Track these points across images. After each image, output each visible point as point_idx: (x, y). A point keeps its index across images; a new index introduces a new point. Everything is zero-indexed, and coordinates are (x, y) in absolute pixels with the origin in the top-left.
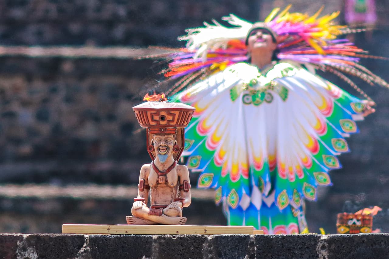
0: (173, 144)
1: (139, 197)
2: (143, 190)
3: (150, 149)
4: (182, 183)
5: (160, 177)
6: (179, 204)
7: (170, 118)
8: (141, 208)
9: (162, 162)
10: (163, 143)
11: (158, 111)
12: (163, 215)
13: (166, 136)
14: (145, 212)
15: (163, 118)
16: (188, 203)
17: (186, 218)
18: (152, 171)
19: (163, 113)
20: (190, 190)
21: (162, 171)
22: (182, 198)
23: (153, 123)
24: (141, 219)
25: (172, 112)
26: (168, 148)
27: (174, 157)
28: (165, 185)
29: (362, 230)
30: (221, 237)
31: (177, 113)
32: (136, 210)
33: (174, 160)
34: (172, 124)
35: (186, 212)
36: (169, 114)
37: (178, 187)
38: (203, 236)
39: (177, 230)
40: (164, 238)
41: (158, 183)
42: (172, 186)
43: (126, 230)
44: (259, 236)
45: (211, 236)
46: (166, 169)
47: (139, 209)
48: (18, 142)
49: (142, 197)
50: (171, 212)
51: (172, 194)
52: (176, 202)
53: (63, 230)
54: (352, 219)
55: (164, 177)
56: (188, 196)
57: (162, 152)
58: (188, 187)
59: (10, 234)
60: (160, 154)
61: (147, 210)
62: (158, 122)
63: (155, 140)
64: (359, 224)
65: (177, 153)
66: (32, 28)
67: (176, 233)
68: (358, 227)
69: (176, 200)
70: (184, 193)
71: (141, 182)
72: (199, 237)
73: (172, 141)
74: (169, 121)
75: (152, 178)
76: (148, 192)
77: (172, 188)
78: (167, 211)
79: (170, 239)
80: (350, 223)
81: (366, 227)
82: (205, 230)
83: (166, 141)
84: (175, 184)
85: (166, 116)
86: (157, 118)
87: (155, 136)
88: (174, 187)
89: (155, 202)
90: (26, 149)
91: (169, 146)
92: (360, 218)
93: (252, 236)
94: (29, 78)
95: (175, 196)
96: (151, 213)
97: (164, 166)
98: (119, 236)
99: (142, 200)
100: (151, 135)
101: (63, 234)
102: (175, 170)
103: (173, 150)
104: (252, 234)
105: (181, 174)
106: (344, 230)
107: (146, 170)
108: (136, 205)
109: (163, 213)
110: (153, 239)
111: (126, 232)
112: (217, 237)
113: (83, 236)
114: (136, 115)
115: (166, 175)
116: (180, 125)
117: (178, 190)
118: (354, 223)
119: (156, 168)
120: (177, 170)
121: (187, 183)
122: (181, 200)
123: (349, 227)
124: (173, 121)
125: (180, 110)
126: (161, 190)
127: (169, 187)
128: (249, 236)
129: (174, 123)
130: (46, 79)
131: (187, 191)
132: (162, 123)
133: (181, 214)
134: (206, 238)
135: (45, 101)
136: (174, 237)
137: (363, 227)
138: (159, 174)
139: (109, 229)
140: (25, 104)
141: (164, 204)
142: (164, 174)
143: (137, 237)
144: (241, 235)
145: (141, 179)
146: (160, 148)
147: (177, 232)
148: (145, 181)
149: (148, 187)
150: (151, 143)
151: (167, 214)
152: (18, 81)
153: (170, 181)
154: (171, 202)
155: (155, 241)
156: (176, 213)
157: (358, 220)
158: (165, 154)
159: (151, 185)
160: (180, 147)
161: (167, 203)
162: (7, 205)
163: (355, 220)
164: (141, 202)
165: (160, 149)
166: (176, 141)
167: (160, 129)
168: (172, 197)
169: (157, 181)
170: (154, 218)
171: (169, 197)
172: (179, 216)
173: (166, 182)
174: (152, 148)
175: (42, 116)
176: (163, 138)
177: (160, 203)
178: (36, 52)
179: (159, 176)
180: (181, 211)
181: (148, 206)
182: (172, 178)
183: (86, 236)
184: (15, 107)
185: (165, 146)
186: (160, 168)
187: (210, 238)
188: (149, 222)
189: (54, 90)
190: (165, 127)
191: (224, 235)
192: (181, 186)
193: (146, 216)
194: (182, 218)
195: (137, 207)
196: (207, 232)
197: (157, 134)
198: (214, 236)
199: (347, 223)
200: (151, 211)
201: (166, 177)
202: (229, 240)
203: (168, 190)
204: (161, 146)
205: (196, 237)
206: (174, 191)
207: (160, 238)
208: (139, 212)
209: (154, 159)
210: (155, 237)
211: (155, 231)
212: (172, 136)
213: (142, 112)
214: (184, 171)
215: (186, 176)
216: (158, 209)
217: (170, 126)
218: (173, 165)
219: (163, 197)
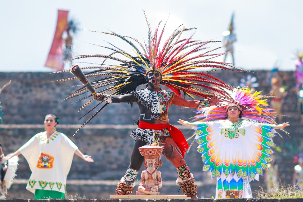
0: (154, 163)
1: (141, 184)
2: (143, 181)
3: (145, 164)
4: (158, 178)
5: (149, 176)
6: (157, 186)
7: (154, 152)
9: (150, 170)
10: (150, 162)
11: (149, 149)
13: (152, 159)
14: (143, 190)
15: (150, 152)
17: (160, 192)
18: (146, 173)
19: (150, 150)
20: (161, 181)
21: (150, 173)
22: (158, 184)
23: (147, 154)
24: (142, 193)
25: (154, 150)
26: (152, 164)
27: (155, 168)
29: (235, 197)
30: (174, 200)
31: (156, 150)
32: (140, 189)
33: (155, 169)
34: (154, 154)
35: (160, 190)
36: (153, 150)
37: (157, 179)
38: (166, 199)
40: (151, 200)
41: (148, 178)
42: (154, 179)
43: (136, 197)
44: (188, 200)
45: (170, 199)
46: (152, 172)
47: (141, 188)
48: (111, 163)
49: (142, 184)
50: (154, 190)
51: (154, 182)
52: (156, 186)
53: (111, 197)
54: (231, 193)
55: (151, 176)
56: (160, 183)
57: (150, 166)
58: (160, 180)
59: (89, 199)
61: (144, 189)
62: (149, 153)
64: (234, 195)
66: (117, 118)
68: (234, 196)
69: (156, 185)
70: (159, 182)
71: (142, 178)
72: (165, 200)
73: (154, 161)
74: (153, 153)
75: (146, 176)
76: (145, 182)
77: (154, 180)
78: (152, 189)
79: (153, 201)
80: (231, 194)
81: (237, 196)
83: (152, 161)
84: (156, 178)
85: (152, 151)
86: (148, 152)
87: (147, 159)
88: (155, 180)
89: (147, 186)
90: (114, 166)
92: (234, 192)
93: (186, 199)
94: (116, 138)
95: (156, 183)
96: (146, 190)
97: (151, 171)
98: (133, 199)
99: (142, 185)
101: (110, 199)
102: (155, 173)
103: (155, 165)
105: (157, 175)
106: (228, 197)
107: (144, 173)
108: (140, 187)
109: (150, 190)
111: (136, 198)
112: (172, 200)
113: (118, 200)
114: (140, 151)
115: (152, 175)
116: (157, 155)
117: (157, 181)
118: (232, 194)
119: (148, 172)
120: (156, 173)
121: (160, 178)
122: (158, 185)
123: (230, 196)
124: (154, 153)
126: (150, 181)
127: (153, 180)
128: (185, 199)
130: (122, 138)
131: (160, 181)
132: (150, 154)
133: (158, 191)
134: (168, 200)
135: (122, 147)
136: (155, 200)
137: (236, 196)
138: (149, 174)
139: (129, 197)
140: (114, 148)
141: (151, 186)
143: (140, 200)
144: (182, 199)
145: (142, 177)
146: (149, 164)
147: (156, 198)
148: (143, 177)
149: (145, 180)
150: (146, 162)
151: (152, 190)
152: (112, 139)
153: (153, 177)
154: (154, 186)
156: (156, 191)
157: (234, 193)
158: (151, 167)
159: (146, 179)
160: (157, 164)
161: (152, 186)
162: (107, 188)
163: (232, 193)
164: (142, 186)
166: (156, 161)
167: (150, 157)
168: (154, 184)
169: (148, 177)
170: (147, 192)
171: (153, 184)
172: (157, 192)
173: (152, 178)
175: (121, 153)
176: (150, 160)
177: (149, 186)
178: (118, 127)
179: (149, 175)
180: (158, 189)
181: (145, 187)
182: (154, 176)
183: (120, 200)
184: (110, 149)
186: (150, 172)
187: (169, 200)
188: (145, 194)
189: (126, 142)
190: (151, 155)
191: (175, 199)
192: (158, 179)
193: (144, 191)
195: (140, 188)
196: (168, 198)
197: (148, 159)
199: (229, 195)
200: (146, 189)
201: (152, 176)
202: (177, 201)
203: (153, 181)
205: (164, 200)
206: (155, 181)
207: (149, 200)
208: (141, 190)
209: (147, 168)
210: (147, 200)
211: (147, 198)
212: (154, 159)
213: (142, 150)
214: (159, 173)
215: (160, 175)
216: (148, 189)
217: (153, 155)
218: (155, 171)
219: (151, 184)
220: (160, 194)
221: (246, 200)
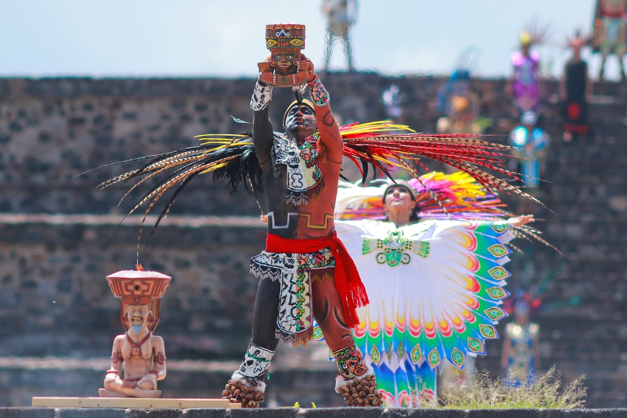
0: (147, 314)
1: (112, 369)
2: (116, 362)
3: (124, 320)
4: (157, 354)
5: (134, 349)
6: (153, 376)
7: (145, 287)
8: (114, 381)
9: (136, 333)
10: (137, 314)
11: (133, 280)
12: (137, 388)
13: (141, 307)
14: (118, 385)
15: (137, 288)
16: (162, 375)
17: (160, 391)
18: (126, 342)
19: (137, 283)
20: (165, 362)
21: (136, 342)
22: (157, 370)
23: (128, 293)
24: (113, 392)
25: (147, 282)
26: (142, 319)
27: (148, 328)
28: (139, 357)
30: (196, 411)
31: (152, 283)
32: (109, 382)
33: (148, 331)
34: (146, 293)
35: (160, 384)
36: (144, 284)
37: (153, 358)
38: (177, 410)
39: (152, 404)
40: (137, 412)
41: (131, 355)
42: (146, 358)
43: (99, 403)
44: (235, 410)
45: (186, 409)
46: (140, 340)
47: (112, 381)
49: (116, 368)
50: (144, 385)
51: (146, 366)
52: (150, 375)
53: (33, 403)
55: (138, 349)
56: (162, 369)
57: (137, 323)
58: (162, 359)
60: (134, 325)
61: (120, 382)
62: (132, 292)
63: (129, 311)
65: (152, 324)
67: (149, 407)
69: (151, 372)
70: (159, 366)
71: (115, 353)
72: (174, 411)
73: (147, 311)
74: (144, 291)
75: (125, 349)
76: (121, 364)
77: (146, 360)
78: (141, 383)
79: (143, 413)
82: (180, 404)
83: (140, 311)
84: (150, 356)
85: (141, 285)
86: (131, 287)
87: (129, 307)
88: (148, 359)
89: (129, 375)
91: (144, 316)
93: (228, 410)
95: (150, 368)
96: (124, 386)
97: (138, 337)
98: (91, 409)
99: (116, 373)
100: (125, 306)
101: (33, 408)
102: (149, 341)
103: (148, 320)
104: (228, 407)
105: (155, 346)
107: (120, 341)
108: (110, 377)
109: (136, 385)
110: (126, 412)
111: (99, 405)
112: (192, 411)
113: (54, 409)
114: (109, 285)
115: (140, 347)
116: (155, 295)
117: (153, 361)
119: (129, 339)
120: (151, 342)
121: (162, 355)
122: (156, 372)
124: (147, 291)
125: (155, 279)
126: (134, 361)
127: (144, 359)
128: (224, 410)
129: (148, 293)
131: (162, 364)
132: (137, 293)
133: (156, 387)
134: (181, 412)
135: (67, 270)
136: (148, 411)
138: (133, 345)
139: (80, 402)
141: (137, 376)
142: (138, 345)
143: (109, 410)
144: (217, 409)
145: (114, 350)
146: (134, 318)
147: (151, 406)
148: (119, 352)
149: (122, 359)
150: (125, 314)
151: (140, 386)
153: (144, 352)
154: (145, 374)
155: (128, 414)
156: (151, 386)
158: (139, 325)
159: (124, 357)
160: (154, 318)
161: (140, 376)
164: (114, 374)
165: (134, 320)
166: (150, 311)
167: (135, 299)
168: (147, 370)
169: (131, 353)
170: (128, 391)
171: (144, 370)
172: (153, 389)
173: (140, 354)
174: (126, 319)
176: (137, 308)
177: (134, 375)
179: (132, 347)
180: (155, 384)
181: (122, 378)
182: (146, 349)
183: (57, 410)
185: (139, 317)
186: (134, 340)
187: (184, 411)
188: (123, 395)
190: (140, 297)
191: (199, 409)
192: (155, 358)
193: (119, 388)
194: (156, 391)
195: (110, 380)
196: (182, 406)
197: (131, 304)
198: (189, 409)
200: (124, 383)
201: (140, 349)
202: (204, 413)
203: (142, 362)
204: (135, 316)
205: (170, 410)
206: (148, 363)
207: (133, 412)
208: (111, 385)
209: (127, 330)
210: (128, 410)
211: (129, 405)
212: (147, 306)
213: (116, 282)
214: (159, 341)
215: (162, 348)
216: (132, 382)
217: (144, 296)
218: (148, 336)
219: (136, 369)
220: (160, 397)
221: (382, 414)
